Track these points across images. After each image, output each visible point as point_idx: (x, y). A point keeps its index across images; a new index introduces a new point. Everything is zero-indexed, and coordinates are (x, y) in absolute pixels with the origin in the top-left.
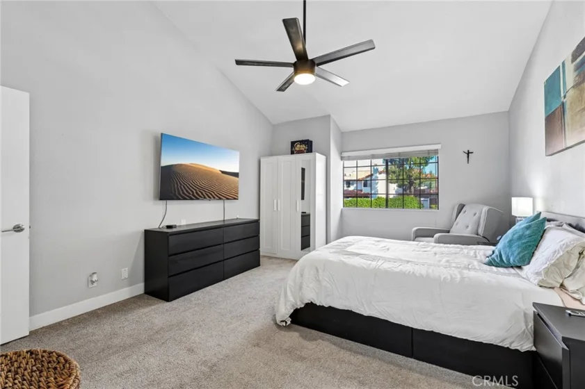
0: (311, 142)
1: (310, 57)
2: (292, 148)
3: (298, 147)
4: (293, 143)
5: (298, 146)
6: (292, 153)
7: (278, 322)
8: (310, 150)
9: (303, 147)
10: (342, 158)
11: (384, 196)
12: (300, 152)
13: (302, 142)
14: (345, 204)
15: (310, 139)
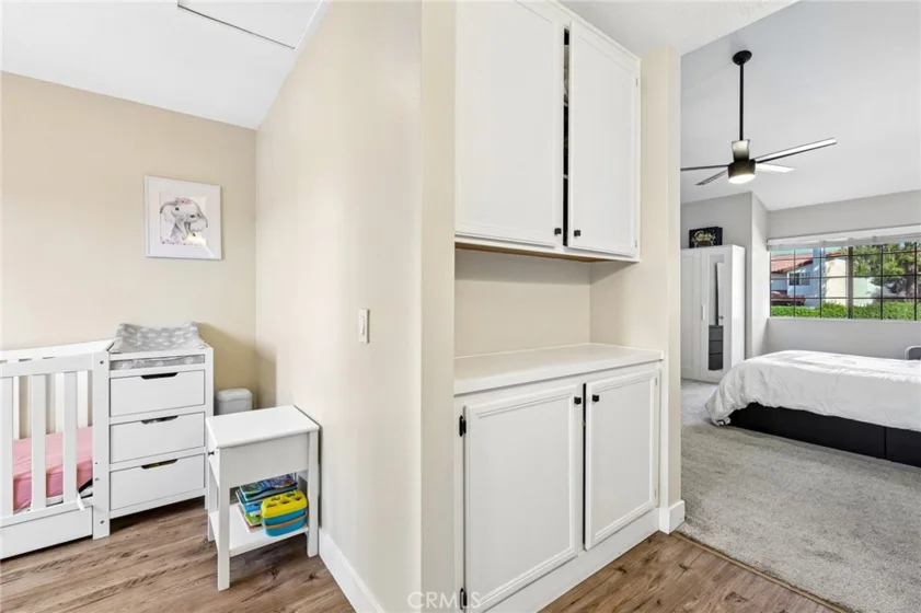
0: (721, 229)
1: (751, 158)
2: (690, 238)
3: (701, 237)
4: (692, 233)
5: (701, 235)
6: (692, 246)
7: (715, 422)
8: (718, 242)
9: (708, 237)
10: (768, 248)
11: (844, 303)
12: (704, 244)
13: (706, 230)
14: (773, 314)
15: (719, 226)
